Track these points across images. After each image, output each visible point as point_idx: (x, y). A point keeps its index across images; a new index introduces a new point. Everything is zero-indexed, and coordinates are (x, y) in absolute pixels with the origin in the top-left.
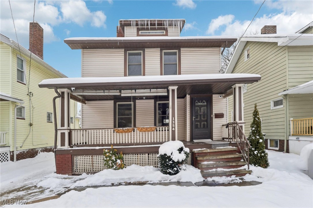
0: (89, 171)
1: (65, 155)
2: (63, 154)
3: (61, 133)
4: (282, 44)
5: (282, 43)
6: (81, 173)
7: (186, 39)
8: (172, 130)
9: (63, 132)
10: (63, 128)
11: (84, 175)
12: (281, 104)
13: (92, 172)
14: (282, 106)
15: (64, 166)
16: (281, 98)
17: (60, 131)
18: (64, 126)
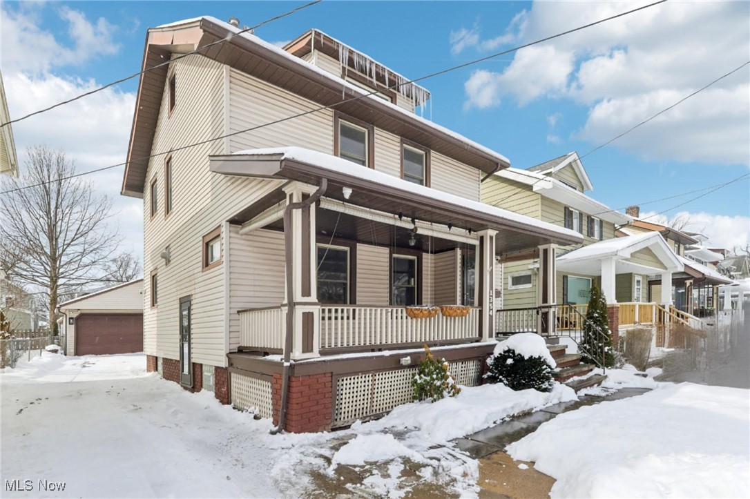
0: (365, 415)
1: (318, 377)
2: (313, 375)
3: (304, 313)
4: (540, 190)
5: (540, 188)
6: (348, 422)
7: (454, 138)
8: (490, 315)
9: (307, 311)
10: (306, 299)
11: (357, 426)
12: (529, 282)
13: (370, 416)
14: (529, 286)
15: (312, 409)
16: (529, 273)
17: (302, 306)
18: (309, 295)
